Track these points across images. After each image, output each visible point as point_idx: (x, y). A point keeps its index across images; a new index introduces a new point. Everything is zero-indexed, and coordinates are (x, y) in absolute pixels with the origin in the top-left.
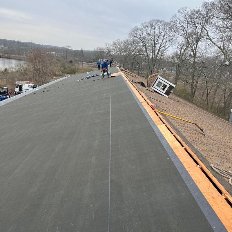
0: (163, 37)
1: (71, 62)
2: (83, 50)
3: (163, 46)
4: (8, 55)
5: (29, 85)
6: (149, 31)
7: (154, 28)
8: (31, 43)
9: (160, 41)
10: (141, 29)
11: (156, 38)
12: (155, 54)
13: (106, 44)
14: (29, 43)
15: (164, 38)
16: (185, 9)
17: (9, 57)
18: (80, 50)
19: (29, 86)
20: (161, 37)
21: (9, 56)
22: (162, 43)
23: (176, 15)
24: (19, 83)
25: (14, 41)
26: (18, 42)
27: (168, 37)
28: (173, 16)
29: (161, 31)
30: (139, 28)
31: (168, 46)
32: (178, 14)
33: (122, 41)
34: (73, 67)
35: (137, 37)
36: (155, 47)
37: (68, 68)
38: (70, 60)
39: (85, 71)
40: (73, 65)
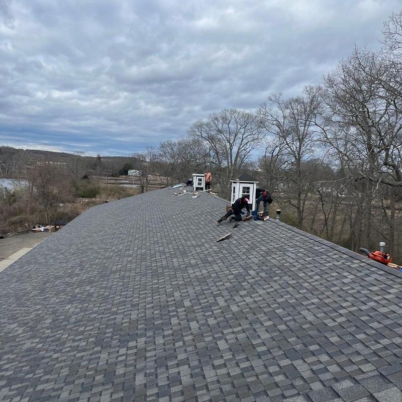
1: (85, 177)
2: (101, 156)
3: (243, 148)
6: (220, 127)
7: (228, 122)
9: (238, 141)
10: (208, 124)
11: (232, 137)
12: (231, 161)
15: (244, 136)
16: (278, 96)
18: (96, 156)
20: (240, 136)
22: (241, 145)
23: (265, 104)
27: (250, 135)
29: (239, 126)
30: (204, 123)
31: (250, 148)
32: (268, 102)
33: (176, 142)
34: (90, 186)
35: (202, 137)
36: (231, 150)
37: (82, 188)
38: (83, 174)
39: (112, 192)
40: (89, 183)
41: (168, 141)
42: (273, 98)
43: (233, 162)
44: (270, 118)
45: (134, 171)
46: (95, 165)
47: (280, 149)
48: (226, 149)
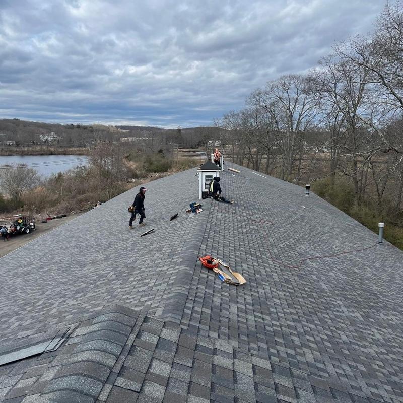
1: (160, 151)
2: (181, 128)
4: (63, 149)
15: (306, 102)
17: (64, 152)
18: (176, 129)
27: (312, 100)
33: (239, 112)
37: (156, 162)
38: (159, 149)
39: (182, 165)
40: (163, 157)
42: (323, 62)
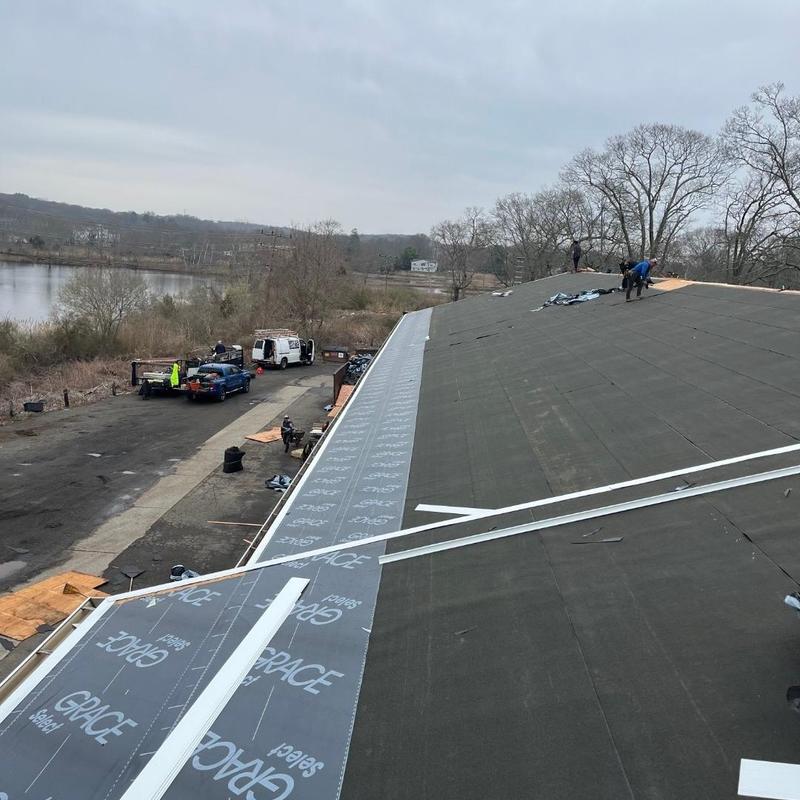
0: (679, 178)
2: (359, 233)
3: (675, 208)
4: (132, 259)
5: (291, 339)
8: (187, 219)
10: (604, 159)
12: (651, 233)
13: (469, 209)
14: (179, 217)
15: (681, 181)
16: (775, 90)
17: (135, 264)
18: (349, 233)
19: (290, 342)
20: (672, 180)
21: (135, 261)
22: (673, 198)
23: (746, 109)
24: (261, 334)
25: (134, 213)
26: (147, 217)
27: (693, 178)
28: (735, 112)
32: (753, 106)
33: (530, 197)
34: (354, 288)
35: (592, 184)
36: (652, 209)
39: (394, 299)
41: (513, 196)
42: (764, 96)
43: (655, 235)
44: (753, 137)
45: (424, 261)
46: (349, 250)
47: (760, 207)
48: (640, 208)
